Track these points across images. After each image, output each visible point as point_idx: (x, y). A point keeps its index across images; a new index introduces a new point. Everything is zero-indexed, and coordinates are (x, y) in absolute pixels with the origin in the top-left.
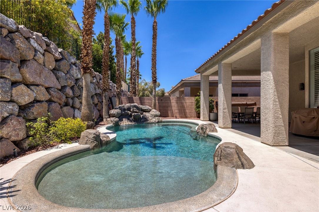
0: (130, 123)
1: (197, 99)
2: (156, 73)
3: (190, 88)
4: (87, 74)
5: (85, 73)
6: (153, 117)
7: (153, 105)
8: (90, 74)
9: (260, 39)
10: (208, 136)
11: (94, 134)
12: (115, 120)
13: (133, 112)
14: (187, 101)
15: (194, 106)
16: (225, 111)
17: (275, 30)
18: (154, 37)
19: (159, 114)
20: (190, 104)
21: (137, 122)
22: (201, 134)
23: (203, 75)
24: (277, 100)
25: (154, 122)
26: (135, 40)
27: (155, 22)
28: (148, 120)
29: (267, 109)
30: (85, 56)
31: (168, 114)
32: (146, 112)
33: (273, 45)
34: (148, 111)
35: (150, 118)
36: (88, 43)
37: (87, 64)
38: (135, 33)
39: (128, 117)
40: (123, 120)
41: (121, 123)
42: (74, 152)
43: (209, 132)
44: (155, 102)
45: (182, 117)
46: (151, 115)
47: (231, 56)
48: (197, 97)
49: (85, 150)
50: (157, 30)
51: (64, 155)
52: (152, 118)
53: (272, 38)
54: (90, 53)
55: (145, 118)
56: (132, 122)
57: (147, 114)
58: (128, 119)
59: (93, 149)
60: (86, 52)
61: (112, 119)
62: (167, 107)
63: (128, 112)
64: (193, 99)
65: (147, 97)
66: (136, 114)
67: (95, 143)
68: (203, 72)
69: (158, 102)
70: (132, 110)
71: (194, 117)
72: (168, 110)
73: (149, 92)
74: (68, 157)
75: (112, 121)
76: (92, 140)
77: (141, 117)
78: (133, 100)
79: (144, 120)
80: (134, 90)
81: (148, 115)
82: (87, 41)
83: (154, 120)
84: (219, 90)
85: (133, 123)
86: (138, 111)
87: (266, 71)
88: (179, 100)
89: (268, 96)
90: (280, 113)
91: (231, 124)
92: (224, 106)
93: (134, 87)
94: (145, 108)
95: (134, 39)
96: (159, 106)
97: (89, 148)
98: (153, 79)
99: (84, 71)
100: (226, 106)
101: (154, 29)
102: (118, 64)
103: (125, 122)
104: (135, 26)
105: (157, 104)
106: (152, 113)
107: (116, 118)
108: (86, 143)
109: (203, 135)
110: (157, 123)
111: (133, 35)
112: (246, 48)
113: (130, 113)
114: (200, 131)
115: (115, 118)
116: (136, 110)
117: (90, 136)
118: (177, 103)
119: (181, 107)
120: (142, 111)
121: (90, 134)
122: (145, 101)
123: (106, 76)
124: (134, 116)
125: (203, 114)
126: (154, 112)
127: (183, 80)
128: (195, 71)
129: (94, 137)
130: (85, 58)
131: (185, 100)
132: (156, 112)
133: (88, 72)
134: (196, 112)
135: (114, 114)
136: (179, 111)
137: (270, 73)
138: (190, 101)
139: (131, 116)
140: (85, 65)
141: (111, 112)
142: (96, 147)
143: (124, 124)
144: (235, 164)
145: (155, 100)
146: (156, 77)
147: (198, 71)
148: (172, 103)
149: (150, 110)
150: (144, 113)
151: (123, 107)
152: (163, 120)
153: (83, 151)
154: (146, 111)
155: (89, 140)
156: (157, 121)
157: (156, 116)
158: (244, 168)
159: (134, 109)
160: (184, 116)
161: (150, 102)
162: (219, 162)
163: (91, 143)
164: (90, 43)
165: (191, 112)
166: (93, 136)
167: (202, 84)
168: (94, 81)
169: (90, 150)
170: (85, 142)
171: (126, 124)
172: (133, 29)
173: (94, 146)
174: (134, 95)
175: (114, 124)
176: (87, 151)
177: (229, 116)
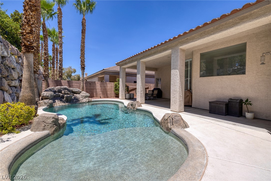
0: (63, 104)
1: (116, 84)
2: (84, 61)
3: (109, 76)
4: (30, 54)
5: (27, 52)
6: (84, 98)
7: (81, 88)
8: (34, 53)
9: (171, 50)
10: (137, 110)
11: (53, 118)
12: (49, 102)
13: (65, 94)
14: (108, 85)
15: (113, 89)
16: (142, 92)
17: (181, 47)
18: (83, 32)
19: (89, 95)
20: (111, 87)
21: (71, 103)
22: (131, 109)
23: (122, 68)
24: (180, 86)
25: (85, 102)
26: (62, 30)
27: (84, 19)
28: (79, 101)
29: (176, 91)
30: (28, 33)
31: (94, 95)
32: (76, 94)
33: (179, 55)
34: (79, 93)
35: (81, 99)
36: (33, 20)
37: (31, 42)
38: (61, 23)
39: (61, 98)
40: (56, 102)
41: (54, 105)
42: (35, 141)
43: (137, 107)
44: (83, 85)
45: (104, 97)
46: (82, 96)
47: (149, 57)
48: (116, 83)
49: (45, 137)
50: (85, 26)
51: (25, 148)
52: (82, 99)
53: (179, 51)
54: (35, 31)
55: (77, 99)
56: (65, 103)
57: (77, 95)
58: (61, 101)
59: (53, 134)
60: (29, 29)
61: (46, 101)
62: (93, 90)
63: (60, 94)
64: (113, 84)
65: (65, 81)
66: (68, 95)
67: (55, 128)
68: (123, 65)
69: (85, 86)
70: (63, 92)
71: (113, 97)
72: (93, 92)
73: (66, 76)
74: (29, 149)
75: (45, 103)
76: (51, 125)
77: (73, 98)
78: (61, 83)
79: (76, 101)
80: (61, 74)
81: (79, 96)
82: (32, 18)
83: (85, 100)
84: (137, 79)
85: (67, 104)
86: (69, 93)
87: (175, 69)
88: (103, 84)
89: (176, 84)
90: (181, 93)
91: (144, 101)
92: (141, 89)
93: (61, 71)
94: (76, 91)
95: (61, 28)
96: (86, 89)
97: (49, 134)
98: (82, 66)
99: (26, 50)
100: (142, 89)
101: (83, 25)
102: (46, 48)
103: (58, 104)
104: (61, 17)
105: (85, 87)
106: (83, 95)
107: (50, 100)
108: (44, 129)
109: (133, 109)
110: (88, 102)
111: (59, 24)
112: (160, 54)
113: (61, 94)
114: (130, 106)
115: (48, 100)
116: (67, 92)
117: (48, 121)
118: (101, 86)
119: (104, 89)
120: (72, 93)
121: (47, 118)
122: (74, 84)
123: (37, 58)
124: (67, 97)
125: (122, 95)
126: (84, 93)
127: (105, 69)
128: (116, 64)
129: (53, 122)
130: (28, 35)
131: (107, 85)
132: (86, 94)
133: (32, 52)
134: (115, 93)
135: (48, 96)
136: (102, 92)
137: (178, 71)
138: (110, 86)
139: (63, 97)
140: (29, 43)
141: (43, 94)
142: (56, 132)
143: (58, 105)
144: (182, 126)
145: (83, 84)
146: (84, 65)
147: (118, 64)
148: (97, 86)
149: (81, 92)
150: (75, 95)
151: (53, 89)
152: (92, 100)
153: (43, 138)
154: (77, 92)
155: (48, 125)
156: (87, 101)
157: (86, 97)
158: (187, 128)
159: (65, 91)
160: (106, 97)
161: (78, 85)
162: (172, 126)
163: (50, 128)
164: (35, 21)
165: (111, 93)
166: (52, 120)
167: (121, 73)
168: (20, 61)
169: (50, 136)
170: (42, 128)
171: (59, 105)
172: (60, 19)
173: (54, 130)
174: (60, 78)
175: (48, 106)
176: (47, 137)
177: (144, 95)
